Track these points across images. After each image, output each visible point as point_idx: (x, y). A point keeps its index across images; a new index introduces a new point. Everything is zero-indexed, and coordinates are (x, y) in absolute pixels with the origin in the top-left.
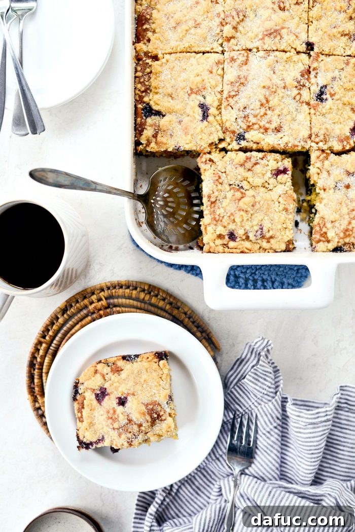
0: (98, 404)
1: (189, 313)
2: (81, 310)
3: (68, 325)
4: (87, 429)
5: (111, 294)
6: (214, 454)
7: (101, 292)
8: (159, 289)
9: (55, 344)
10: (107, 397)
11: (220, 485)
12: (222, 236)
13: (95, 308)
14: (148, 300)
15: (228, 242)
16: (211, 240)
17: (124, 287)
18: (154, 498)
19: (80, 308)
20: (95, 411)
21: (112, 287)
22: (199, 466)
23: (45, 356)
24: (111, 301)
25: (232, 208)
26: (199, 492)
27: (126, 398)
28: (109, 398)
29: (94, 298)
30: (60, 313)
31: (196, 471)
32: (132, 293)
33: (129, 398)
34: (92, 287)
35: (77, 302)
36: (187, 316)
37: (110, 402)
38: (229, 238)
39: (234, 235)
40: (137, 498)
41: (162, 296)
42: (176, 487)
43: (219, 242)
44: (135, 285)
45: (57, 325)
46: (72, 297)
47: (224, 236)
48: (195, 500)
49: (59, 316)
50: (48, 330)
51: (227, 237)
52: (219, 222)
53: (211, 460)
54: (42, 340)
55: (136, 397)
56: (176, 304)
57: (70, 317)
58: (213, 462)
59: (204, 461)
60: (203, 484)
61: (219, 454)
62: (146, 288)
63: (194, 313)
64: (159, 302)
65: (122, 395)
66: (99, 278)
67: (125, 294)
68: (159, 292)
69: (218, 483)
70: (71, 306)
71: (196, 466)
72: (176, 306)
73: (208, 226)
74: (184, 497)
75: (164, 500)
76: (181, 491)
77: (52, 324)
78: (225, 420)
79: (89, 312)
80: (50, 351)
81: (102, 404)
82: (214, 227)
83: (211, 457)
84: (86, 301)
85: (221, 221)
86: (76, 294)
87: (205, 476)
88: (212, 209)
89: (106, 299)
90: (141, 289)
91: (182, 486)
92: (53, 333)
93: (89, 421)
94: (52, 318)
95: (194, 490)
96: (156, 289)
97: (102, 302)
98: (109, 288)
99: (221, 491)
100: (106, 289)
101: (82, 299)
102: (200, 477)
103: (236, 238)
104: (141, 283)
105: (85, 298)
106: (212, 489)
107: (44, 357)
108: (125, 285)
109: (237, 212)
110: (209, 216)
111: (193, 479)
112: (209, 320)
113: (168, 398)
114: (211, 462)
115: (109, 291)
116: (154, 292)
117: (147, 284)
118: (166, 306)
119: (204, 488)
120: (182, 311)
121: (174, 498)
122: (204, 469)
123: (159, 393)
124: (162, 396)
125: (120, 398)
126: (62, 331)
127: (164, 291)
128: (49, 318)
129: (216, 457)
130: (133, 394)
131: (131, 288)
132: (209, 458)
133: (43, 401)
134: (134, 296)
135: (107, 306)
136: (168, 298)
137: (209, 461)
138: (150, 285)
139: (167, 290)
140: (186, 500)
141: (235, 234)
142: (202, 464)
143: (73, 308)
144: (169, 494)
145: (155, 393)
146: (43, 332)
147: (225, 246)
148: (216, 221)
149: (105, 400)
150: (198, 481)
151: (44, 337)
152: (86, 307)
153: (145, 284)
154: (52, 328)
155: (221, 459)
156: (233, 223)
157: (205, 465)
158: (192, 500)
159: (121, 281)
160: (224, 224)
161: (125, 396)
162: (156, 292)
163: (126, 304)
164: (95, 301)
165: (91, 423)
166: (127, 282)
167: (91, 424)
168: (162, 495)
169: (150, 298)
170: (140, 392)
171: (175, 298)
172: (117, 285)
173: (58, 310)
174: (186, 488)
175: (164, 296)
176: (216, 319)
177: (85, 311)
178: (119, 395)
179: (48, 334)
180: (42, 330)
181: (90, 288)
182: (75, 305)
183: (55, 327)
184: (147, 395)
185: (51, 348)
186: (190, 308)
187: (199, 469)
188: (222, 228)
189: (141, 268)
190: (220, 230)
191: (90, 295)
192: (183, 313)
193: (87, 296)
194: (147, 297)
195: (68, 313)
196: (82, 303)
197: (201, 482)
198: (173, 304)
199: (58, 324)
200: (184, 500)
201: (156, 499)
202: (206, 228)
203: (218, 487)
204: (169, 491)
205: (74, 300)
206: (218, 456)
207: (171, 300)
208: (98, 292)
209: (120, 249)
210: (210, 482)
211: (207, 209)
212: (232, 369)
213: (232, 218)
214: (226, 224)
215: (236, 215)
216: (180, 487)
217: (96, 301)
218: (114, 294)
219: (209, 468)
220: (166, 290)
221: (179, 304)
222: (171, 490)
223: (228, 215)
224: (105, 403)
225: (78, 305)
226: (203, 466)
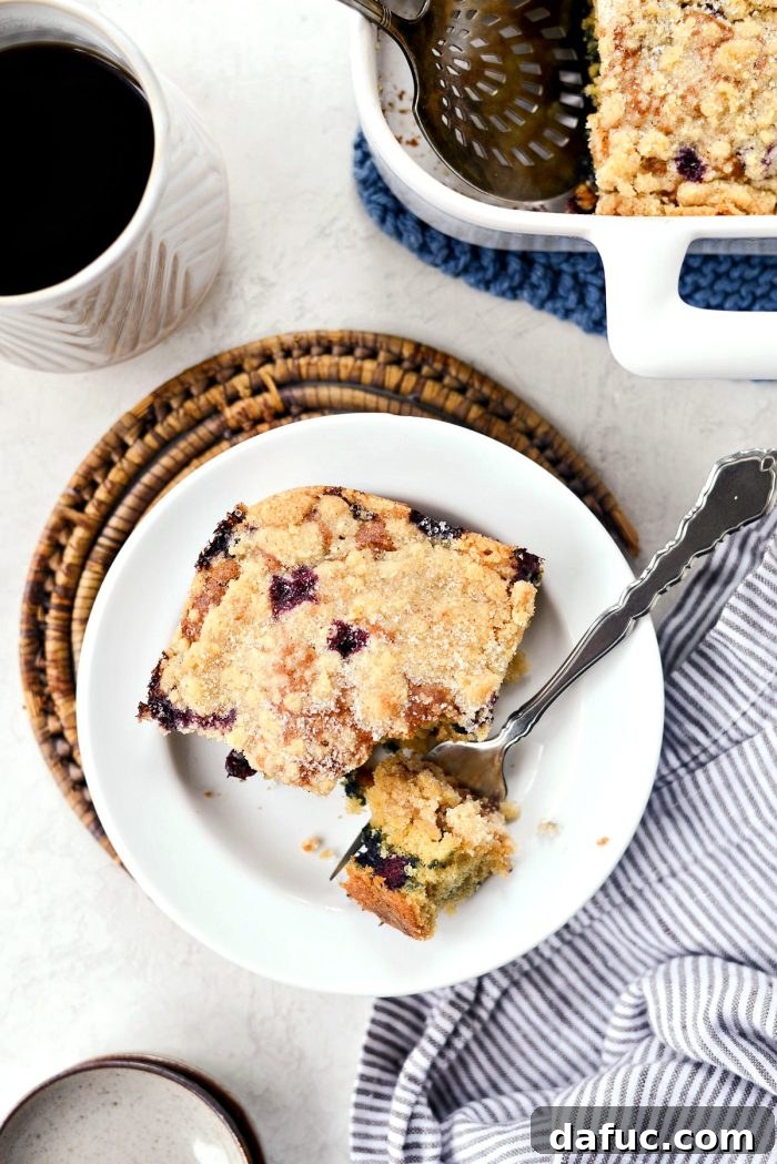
0: (270, 613)
1: (540, 431)
2: (199, 422)
3: (157, 470)
4: (195, 667)
5: (296, 372)
6: (618, 886)
7: (262, 365)
8: (446, 358)
9: (116, 529)
10: (306, 604)
11: (642, 997)
12: (657, 166)
13: (244, 413)
14: (413, 391)
15: (678, 183)
16: (622, 173)
17: (336, 350)
18: (419, 1031)
19: (197, 415)
20: (249, 627)
21: (300, 347)
22: (567, 926)
23: (82, 567)
24: (296, 393)
25: (692, 71)
26: (568, 1013)
27: (363, 637)
28: (313, 614)
29: (241, 382)
30: (134, 430)
31: (556, 943)
32: (361, 369)
33: (372, 642)
34: (237, 349)
35: (188, 395)
36: (536, 441)
37: (309, 624)
38: (681, 170)
39: (698, 162)
40: (367, 1026)
41: (456, 378)
42: (494, 992)
43: (648, 182)
44: (370, 344)
45: (123, 469)
46: (172, 380)
47: (664, 163)
48: (553, 1038)
49: (129, 440)
50: (94, 486)
51: (673, 168)
52: (650, 117)
53: (608, 907)
54: (74, 515)
55: (396, 649)
56: (502, 404)
57: (165, 445)
58: (616, 914)
59: (585, 910)
60: (580, 986)
61: (634, 888)
62: (407, 352)
63: (557, 433)
64: (447, 398)
65: (357, 621)
66: (256, 325)
67: (338, 372)
68: (446, 365)
69: (633, 988)
70: (168, 410)
71: (558, 924)
72: (500, 411)
73: (612, 131)
74: (518, 1028)
75: (456, 1032)
76: (507, 1005)
77: (106, 464)
78: (665, 771)
79: (224, 426)
80: (99, 551)
81: (283, 617)
82: (634, 133)
83: (607, 896)
84: (216, 394)
85: (657, 111)
86: (185, 373)
87: (585, 960)
88: (628, 76)
89: (280, 386)
90: (391, 357)
91: (514, 992)
92: (109, 492)
93: (216, 648)
94: (107, 444)
95: (551, 1004)
96: (438, 357)
97: (266, 395)
98: (287, 353)
99: (643, 1013)
100: (281, 354)
101: (202, 385)
102: (569, 963)
103: (703, 169)
104: (389, 337)
105: (211, 382)
106: (610, 1006)
107: (77, 570)
108: (341, 343)
109: (707, 83)
110: (618, 96)
111: (547, 969)
112: (603, 459)
113: (488, 699)
114: (609, 914)
115: (290, 361)
116: (431, 366)
117: (410, 341)
118: (468, 410)
119: (583, 998)
120: (521, 425)
121: (485, 1030)
122: (582, 936)
123: (468, 673)
124: (473, 685)
125: (344, 629)
126: (138, 488)
127: (462, 365)
128: (97, 446)
129: (623, 895)
130: (392, 637)
131: (358, 352)
132: (601, 898)
133: (70, 711)
134: (367, 377)
135: (280, 406)
136: (477, 385)
137: (601, 909)
138: (418, 346)
139: (472, 362)
140: (525, 1036)
141: (700, 158)
142: (576, 918)
143: (174, 413)
144: (472, 1014)
145: (457, 666)
146: (77, 489)
147: (665, 199)
148: (643, 112)
149: (297, 608)
150: (563, 976)
151: (79, 506)
152: (215, 411)
153: (403, 340)
154: (105, 476)
155: (640, 903)
156: (694, 118)
157: (586, 921)
158: (544, 1037)
159: (326, 331)
160: (665, 123)
161: (363, 628)
162: (438, 366)
163: (341, 401)
164: (243, 391)
165: (219, 656)
166: (346, 335)
167: (217, 661)
168: (450, 1018)
169: (417, 383)
170: (413, 640)
171: (496, 386)
172: (314, 341)
173: (127, 423)
174: (526, 997)
175: (463, 377)
176: (624, 458)
177: (211, 425)
178: (346, 620)
179: (92, 496)
180: (74, 484)
181: (230, 352)
182: (181, 405)
183: (115, 475)
184: (432, 661)
185: (102, 540)
186: (542, 421)
187: (568, 937)
188: (661, 136)
189: (389, 296)
190: (654, 143)
191: (227, 373)
192: (522, 433)
193: (219, 377)
194: (410, 382)
195: (159, 429)
196: (202, 400)
197: (572, 977)
198: (492, 405)
199: (125, 464)
200: (517, 1036)
201: (431, 1031)
202: (605, 140)
203: (633, 1001)
204: (470, 1005)
205: (178, 389)
206: (630, 893)
207: (486, 390)
208: (255, 362)
209: (323, 233)
210: (602, 979)
211: (611, 74)
212: (680, 607)
213: (693, 101)
214: (671, 121)
215: (704, 94)
216: (505, 993)
217: (248, 392)
218: (304, 371)
219: (599, 935)
220: (467, 361)
221: (509, 404)
222: (478, 1001)
223: (680, 92)
224: (291, 620)
225: (189, 405)
226: (583, 926)
